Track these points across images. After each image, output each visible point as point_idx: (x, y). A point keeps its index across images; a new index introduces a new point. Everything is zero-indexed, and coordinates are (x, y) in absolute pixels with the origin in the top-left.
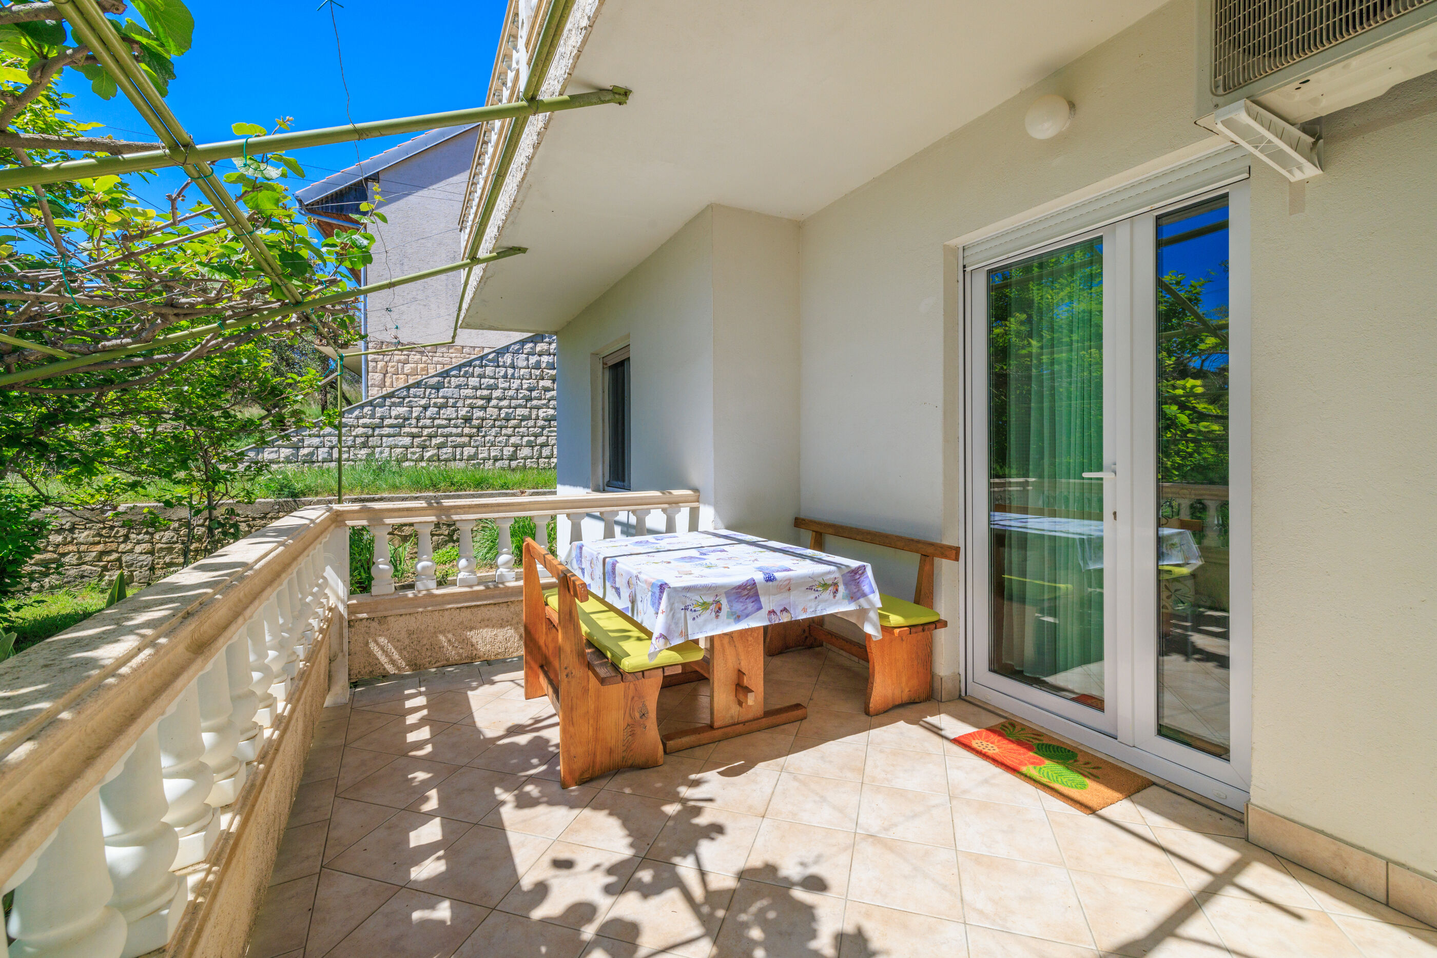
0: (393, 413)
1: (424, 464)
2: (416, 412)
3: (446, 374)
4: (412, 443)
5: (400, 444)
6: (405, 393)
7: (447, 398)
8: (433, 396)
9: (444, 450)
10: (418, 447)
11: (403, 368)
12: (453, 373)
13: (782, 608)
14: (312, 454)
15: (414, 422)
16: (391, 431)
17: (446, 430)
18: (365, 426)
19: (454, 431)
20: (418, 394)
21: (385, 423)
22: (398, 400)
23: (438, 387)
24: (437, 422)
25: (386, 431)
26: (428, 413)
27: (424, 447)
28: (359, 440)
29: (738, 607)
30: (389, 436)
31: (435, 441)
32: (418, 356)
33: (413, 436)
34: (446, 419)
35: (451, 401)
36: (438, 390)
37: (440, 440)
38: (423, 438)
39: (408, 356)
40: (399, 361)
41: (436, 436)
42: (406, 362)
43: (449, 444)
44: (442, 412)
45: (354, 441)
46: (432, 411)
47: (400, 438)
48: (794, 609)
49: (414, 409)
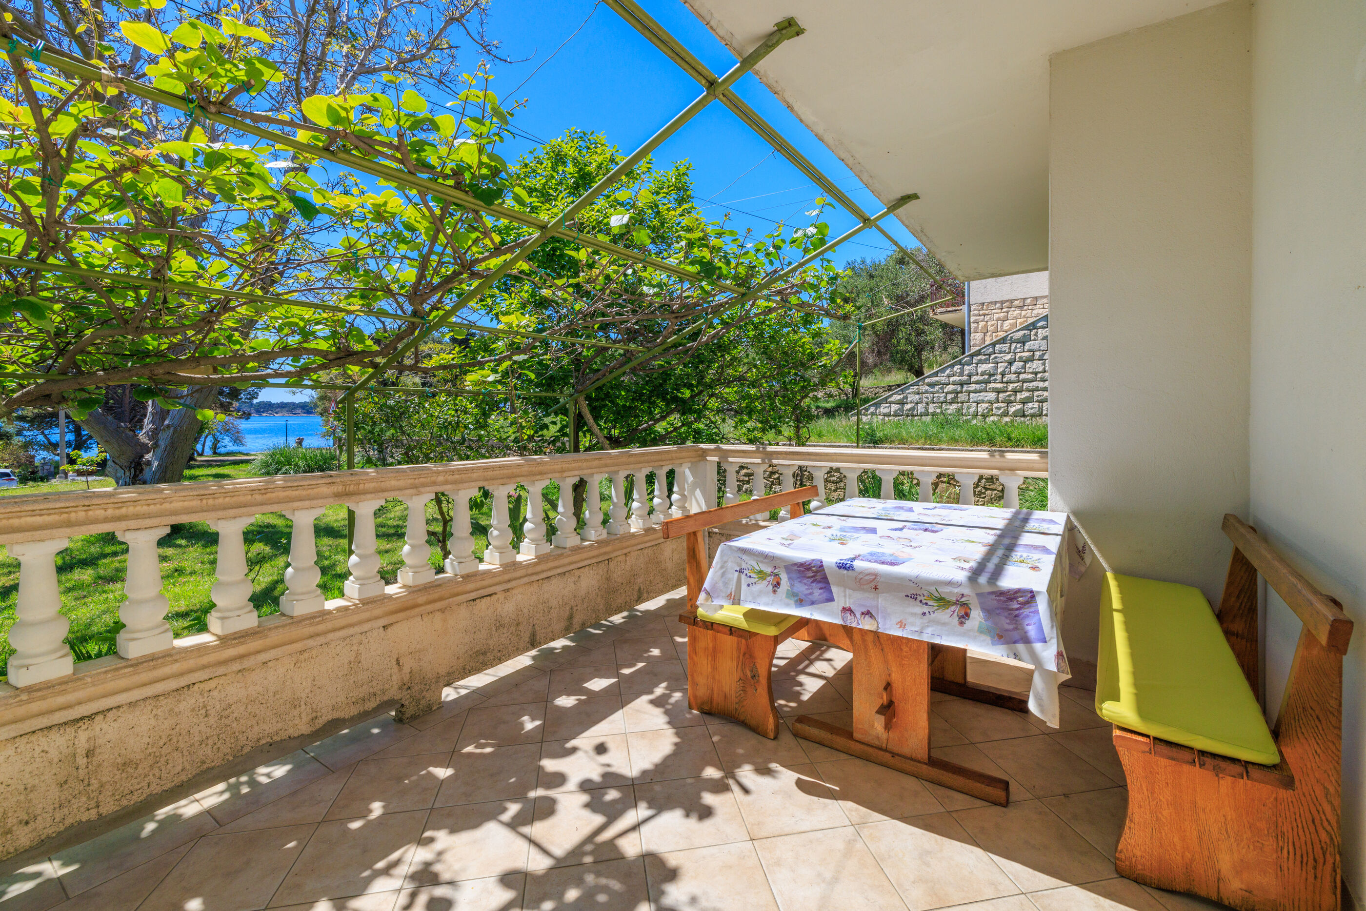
0: (980, 371)
1: (1007, 419)
2: (1001, 367)
3: (1033, 326)
4: (997, 398)
5: (986, 399)
6: (991, 350)
7: (1033, 351)
8: (1018, 350)
9: (1030, 405)
10: (1002, 402)
11: (1002, 325)
12: (1040, 324)
13: (864, 610)
14: (913, 409)
15: (999, 377)
16: (977, 387)
17: (1032, 384)
18: (954, 383)
19: (1041, 385)
20: (1003, 349)
21: (972, 380)
22: (984, 357)
23: (1023, 341)
24: (1022, 376)
25: (973, 387)
26: (1013, 368)
27: (1009, 403)
28: (950, 397)
29: (801, 588)
30: (975, 392)
31: (1019, 396)
32: (1018, 311)
33: (998, 391)
34: (1032, 373)
35: (1038, 354)
36: (1024, 343)
37: (1025, 394)
38: (1008, 393)
39: (1008, 312)
40: (998, 319)
41: (1021, 391)
42: (1006, 319)
43: (1035, 398)
44: (1027, 366)
45: (946, 397)
46: (1017, 365)
47: (986, 394)
48: (885, 618)
49: (999, 365)
